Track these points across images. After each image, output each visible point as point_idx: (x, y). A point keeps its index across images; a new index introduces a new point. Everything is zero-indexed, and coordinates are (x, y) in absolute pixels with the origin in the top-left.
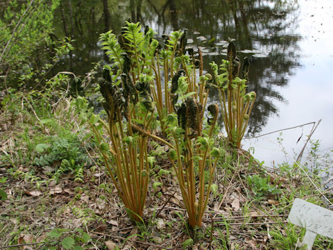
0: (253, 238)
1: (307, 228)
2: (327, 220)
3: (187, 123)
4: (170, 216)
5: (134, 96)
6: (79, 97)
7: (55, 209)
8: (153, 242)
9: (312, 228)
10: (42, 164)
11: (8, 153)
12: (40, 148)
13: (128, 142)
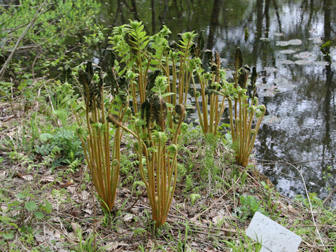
0: (215, 249)
1: (263, 244)
2: (282, 239)
3: (151, 118)
4: (141, 214)
5: (115, 89)
6: (66, 84)
7: (40, 194)
8: (116, 231)
9: (267, 244)
10: (42, 152)
11: (14, 139)
12: (44, 137)
13: (97, 127)
